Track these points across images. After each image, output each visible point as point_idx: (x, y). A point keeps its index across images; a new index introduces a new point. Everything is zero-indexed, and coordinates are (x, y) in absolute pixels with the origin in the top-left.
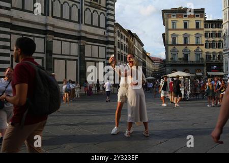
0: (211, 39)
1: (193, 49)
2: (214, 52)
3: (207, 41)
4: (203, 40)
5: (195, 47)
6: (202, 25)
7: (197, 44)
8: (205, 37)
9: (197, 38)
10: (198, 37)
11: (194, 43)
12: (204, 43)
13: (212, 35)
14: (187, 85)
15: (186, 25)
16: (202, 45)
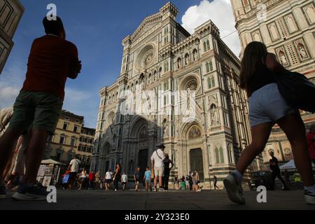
0: (84, 143)
1: (67, 149)
2: (84, 155)
3: (80, 144)
4: (77, 143)
5: (69, 148)
6: (79, 130)
7: (72, 145)
8: (80, 140)
9: (73, 141)
10: (73, 139)
11: (69, 144)
12: (78, 145)
13: (85, 140)
14: (55, 174)
15: (65, 126)
16: (76, 147)
